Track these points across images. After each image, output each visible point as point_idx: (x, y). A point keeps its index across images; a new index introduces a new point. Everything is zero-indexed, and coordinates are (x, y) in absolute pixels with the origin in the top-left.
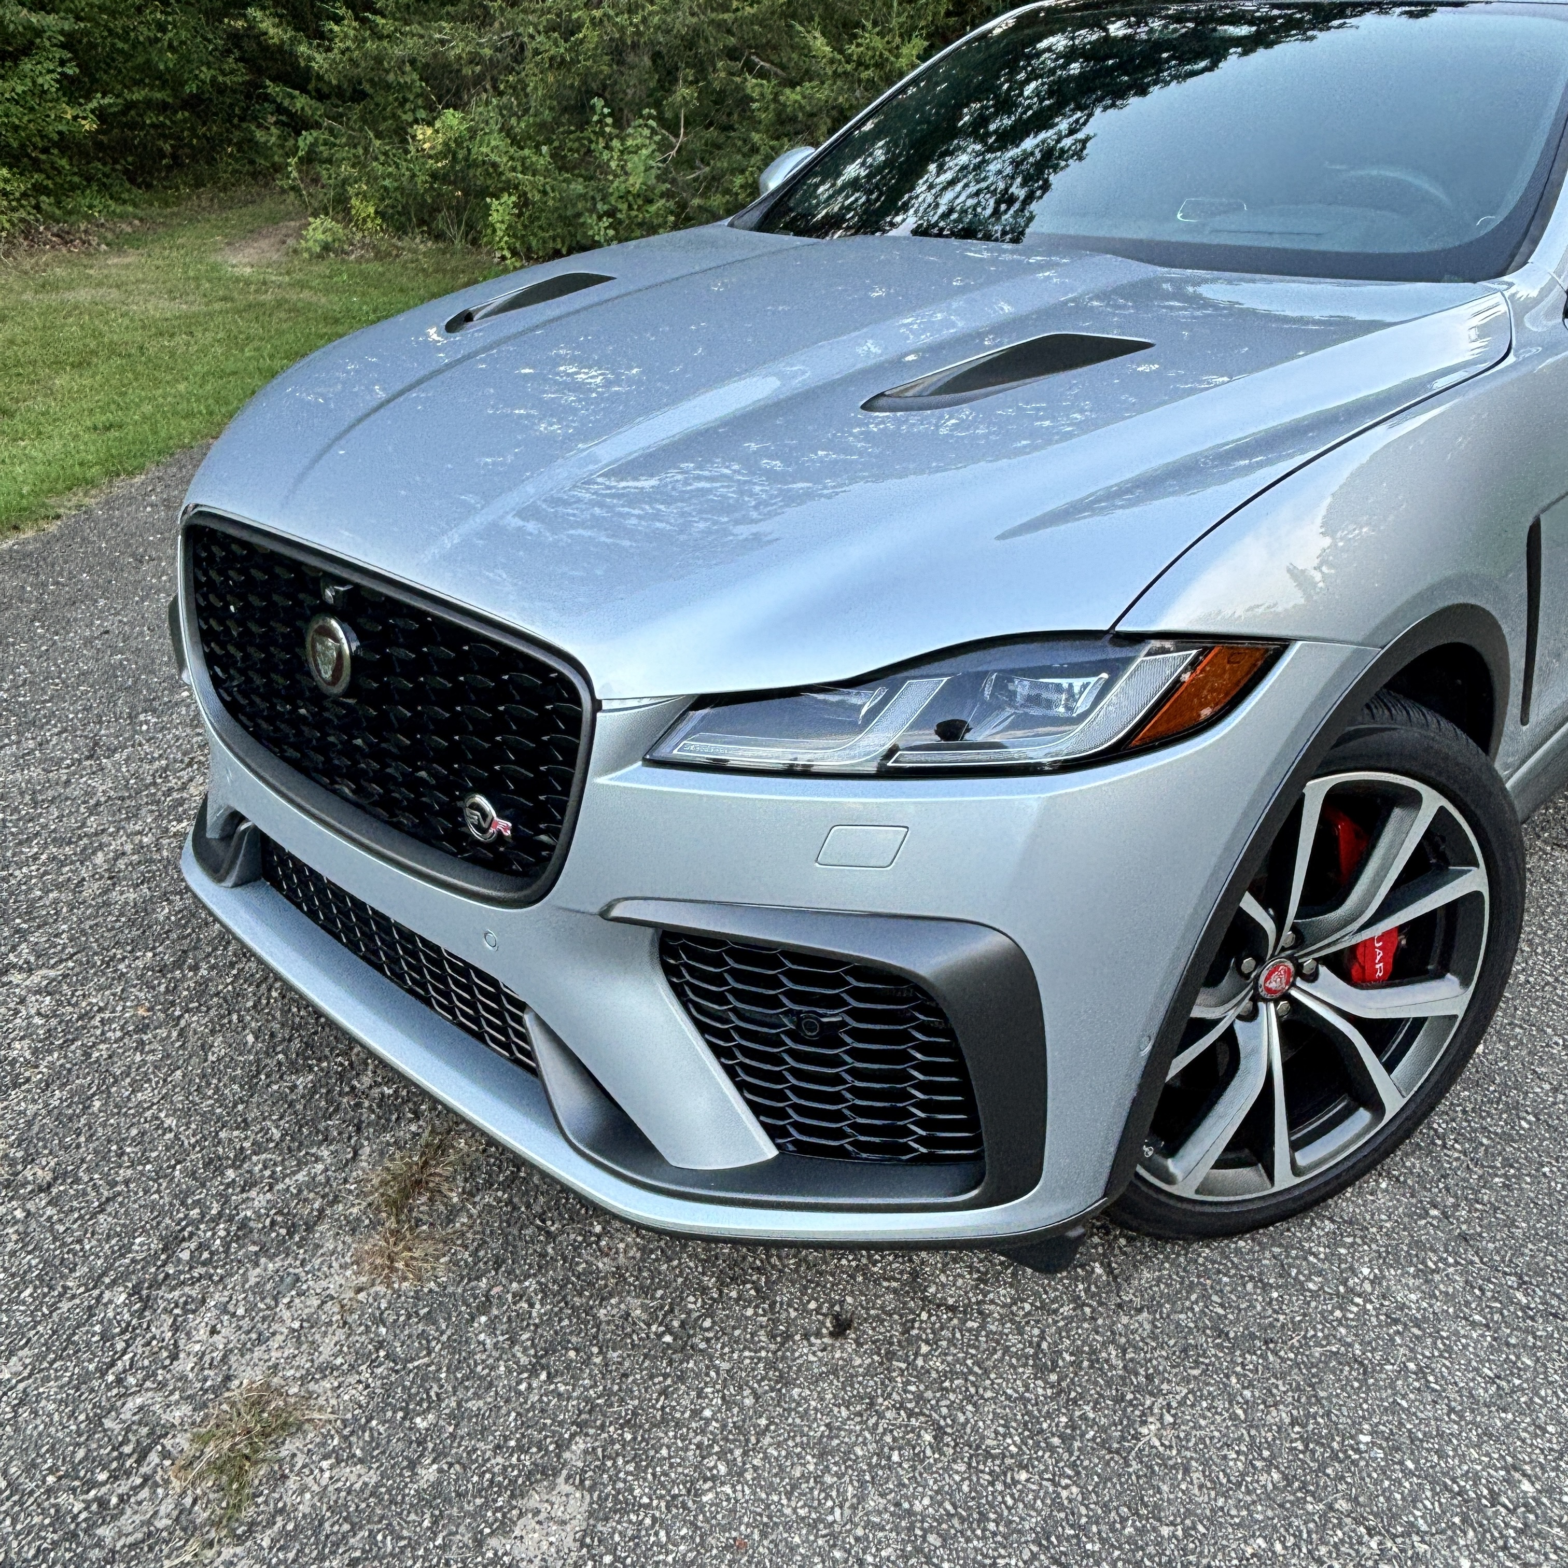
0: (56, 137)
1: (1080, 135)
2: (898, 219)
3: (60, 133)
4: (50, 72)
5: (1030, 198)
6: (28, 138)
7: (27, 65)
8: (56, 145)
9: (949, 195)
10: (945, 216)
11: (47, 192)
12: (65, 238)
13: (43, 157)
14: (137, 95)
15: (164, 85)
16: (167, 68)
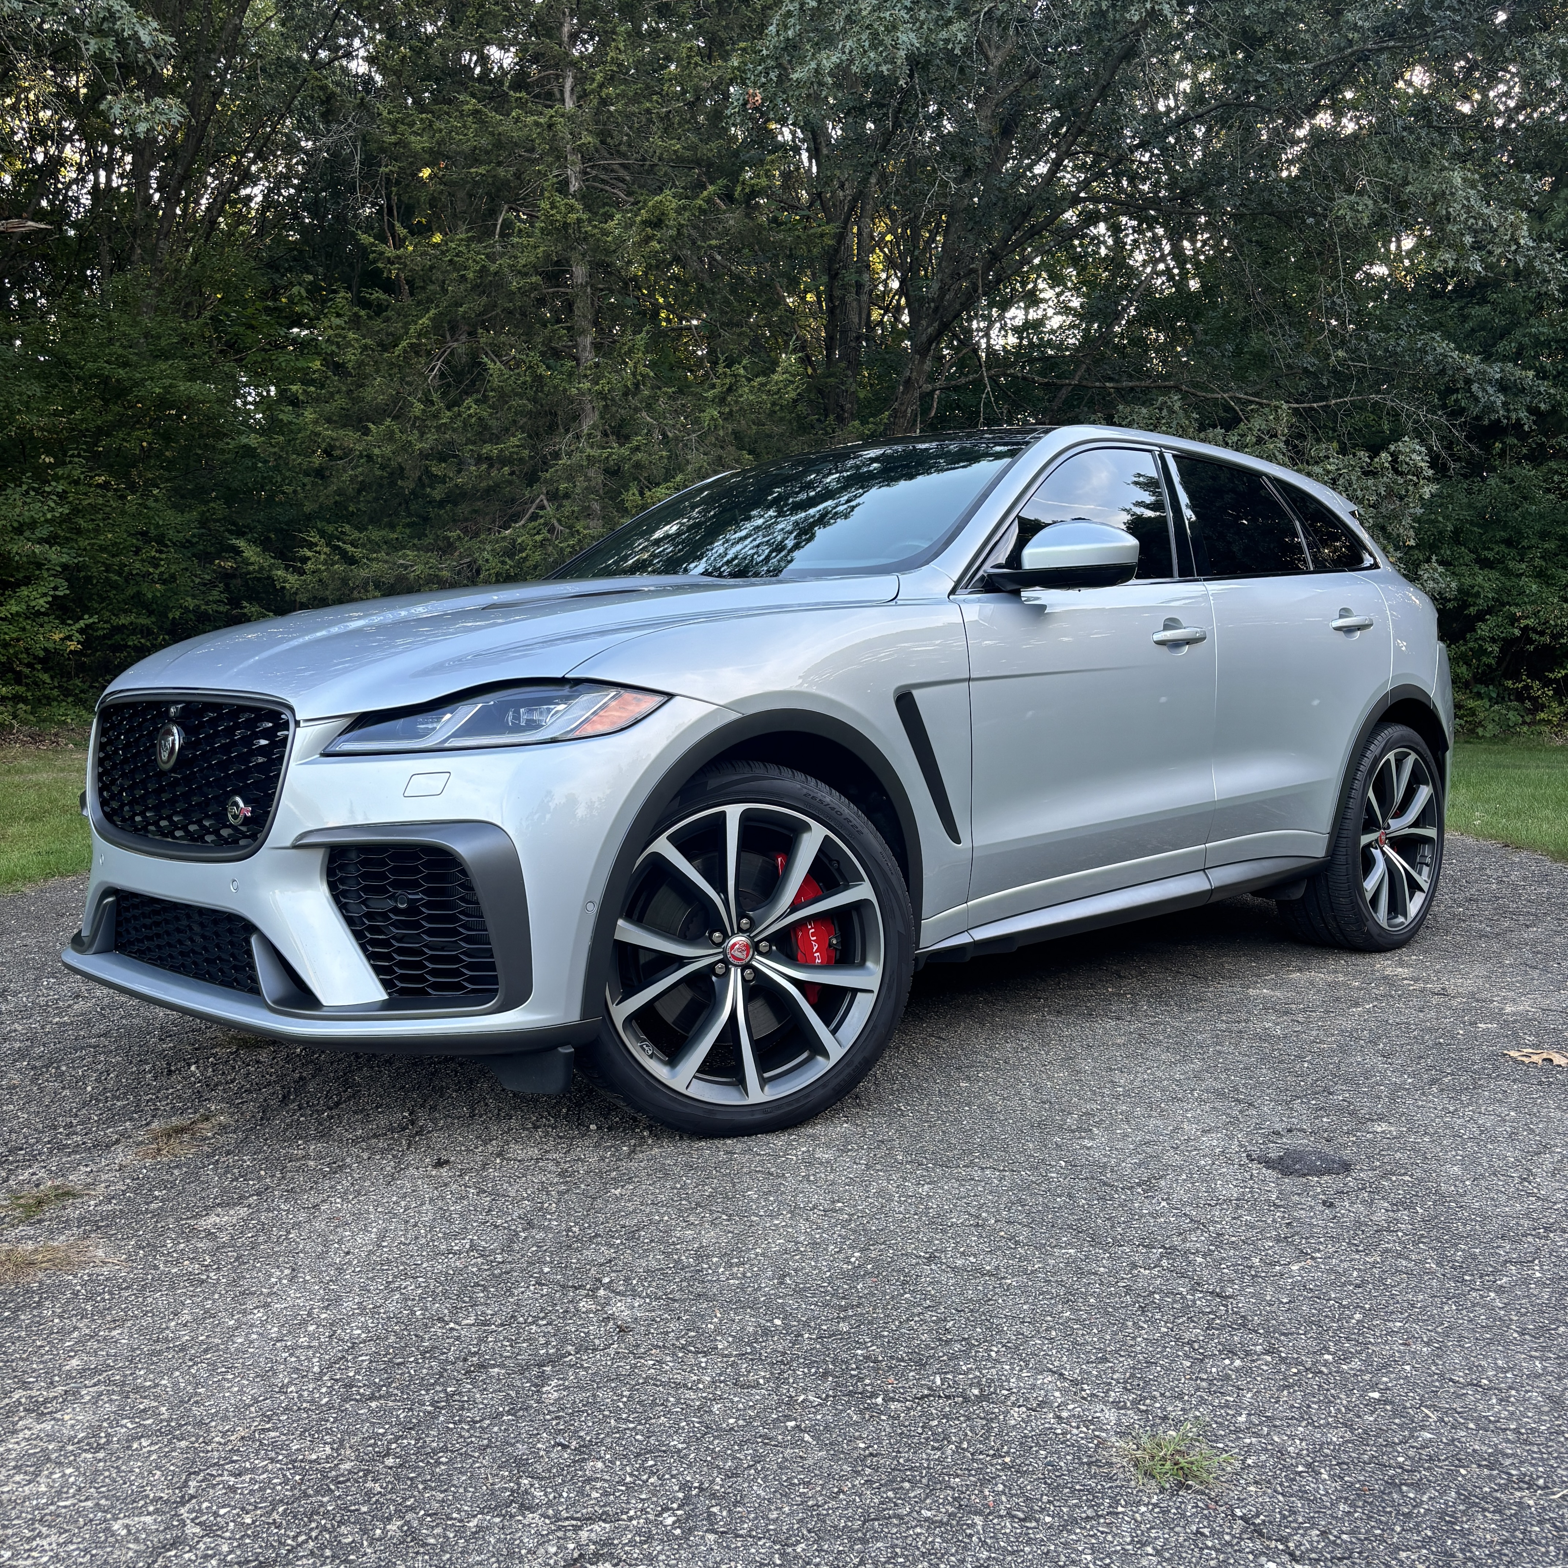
0: (42, 654)
1: (853, 503)
2: (692, 565)
3: (45, 649)
4: (45, 595)
5: (797, 546)
6: (16, 654)
7: (24, 591)
8: (41, 661)
9: (739, 547)
10: (728, 562)
11: (25, 701)
12: (35, 738)
13: (27, 671)
14: (124, 620)
15: (151, 613)
16: (154, 597)
